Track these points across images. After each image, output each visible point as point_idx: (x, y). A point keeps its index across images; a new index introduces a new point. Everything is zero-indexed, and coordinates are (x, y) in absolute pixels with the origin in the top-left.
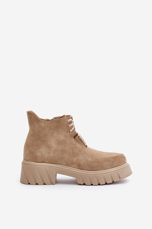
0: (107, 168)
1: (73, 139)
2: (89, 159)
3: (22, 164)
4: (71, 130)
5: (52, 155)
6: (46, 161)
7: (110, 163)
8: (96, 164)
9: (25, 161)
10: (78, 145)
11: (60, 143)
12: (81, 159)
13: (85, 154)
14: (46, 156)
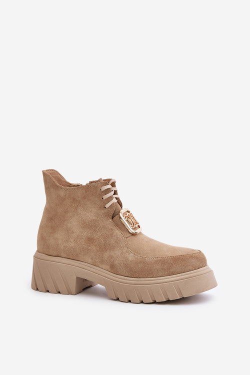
0: (159, 275)
1: (111, 220)
2: (131, 257)
3: (34, 259)
4: (107, 206)
5: (72, 244)
6: (62, 254)
7: (166, 266)
8: (141, 266)
9: (39, 253)
10: (117, 232)
11: (87, 225)
12: (117, 254)
13: (125, 248)
14: (62, 247)
